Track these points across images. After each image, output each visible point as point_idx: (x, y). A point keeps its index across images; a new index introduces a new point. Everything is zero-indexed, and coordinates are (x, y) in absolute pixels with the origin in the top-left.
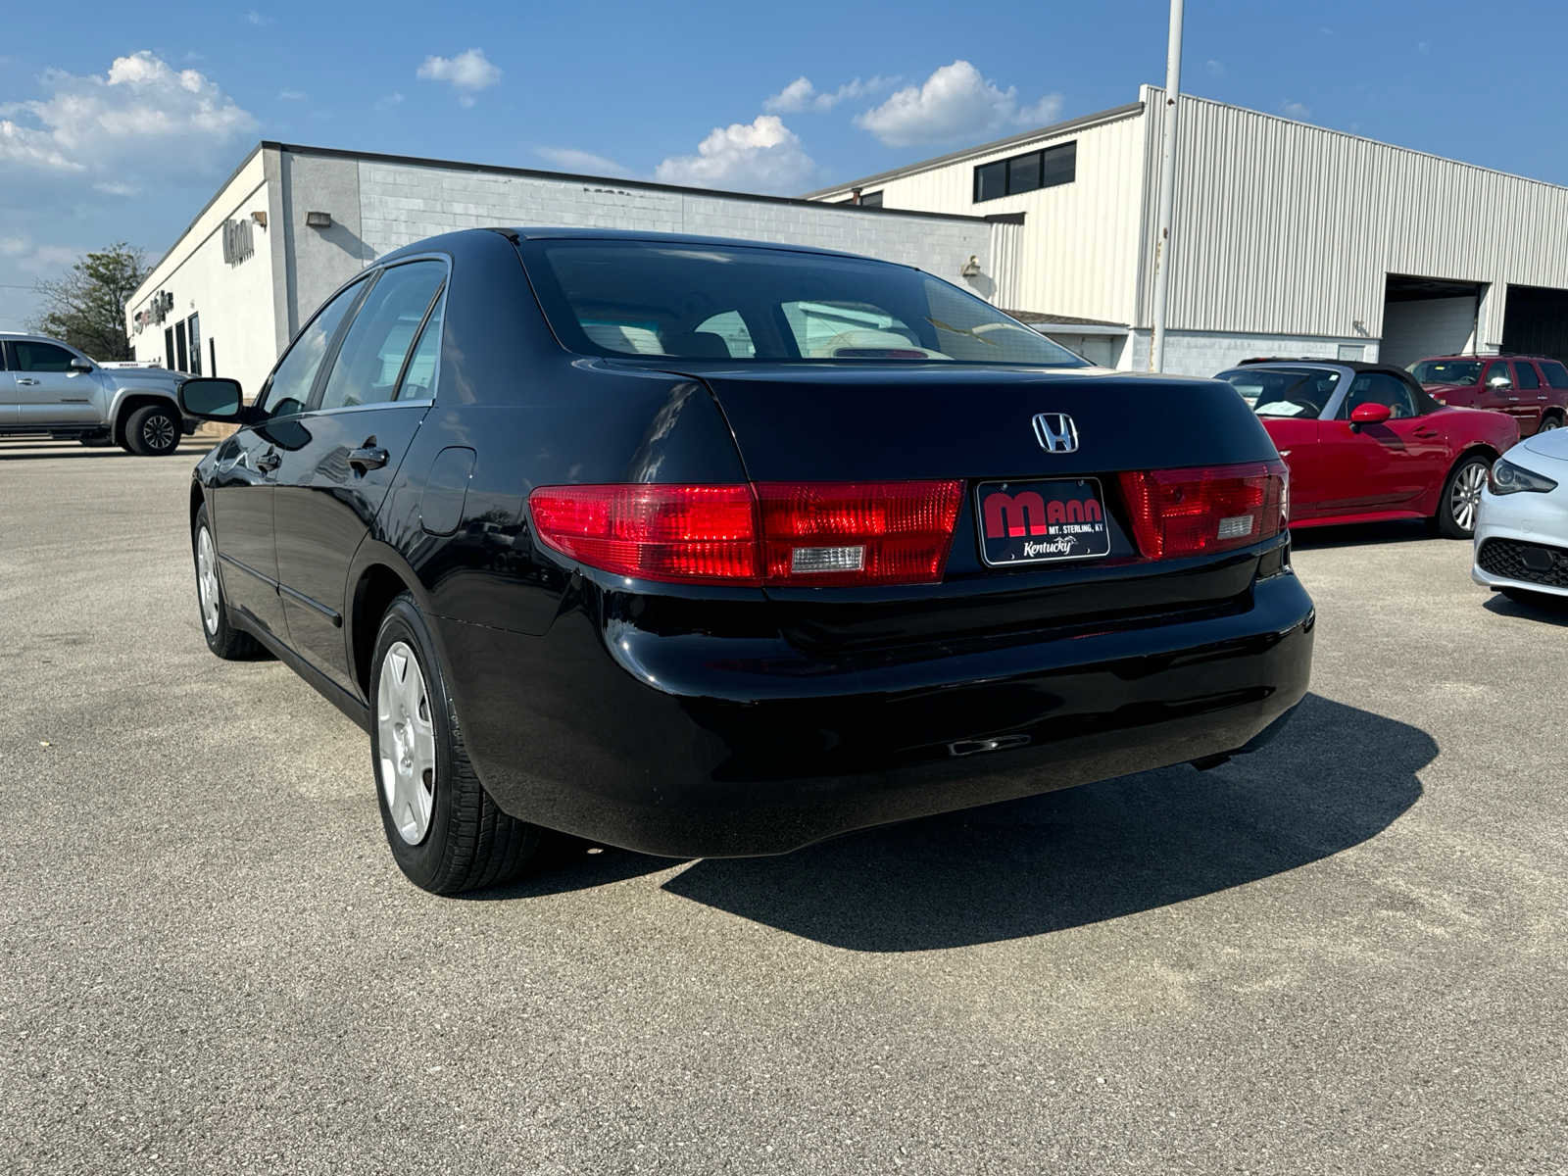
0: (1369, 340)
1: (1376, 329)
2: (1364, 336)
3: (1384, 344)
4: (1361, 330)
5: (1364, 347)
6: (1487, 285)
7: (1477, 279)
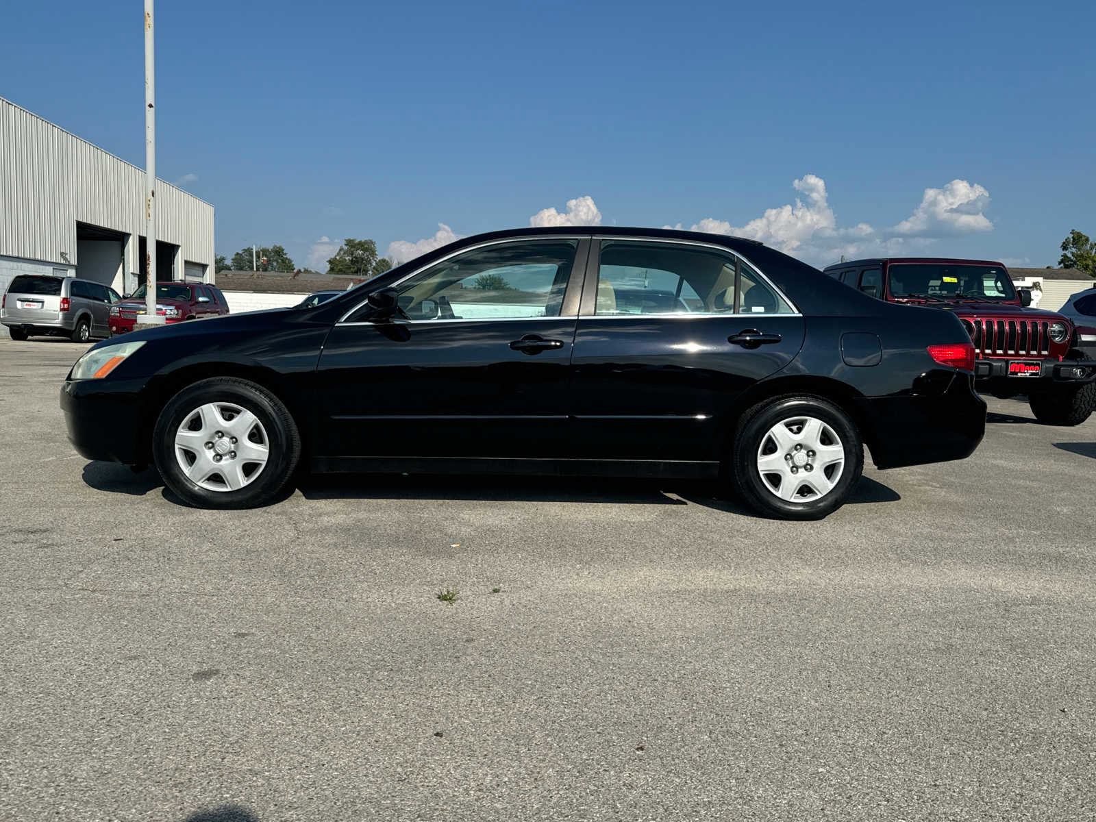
0: (70, 266)
1: (73, 260)
2: (67, 263)
3: (78, 268)
4: (65, 259)
5: (67, 270)
6: (129, 235)
7: (124, 231)
